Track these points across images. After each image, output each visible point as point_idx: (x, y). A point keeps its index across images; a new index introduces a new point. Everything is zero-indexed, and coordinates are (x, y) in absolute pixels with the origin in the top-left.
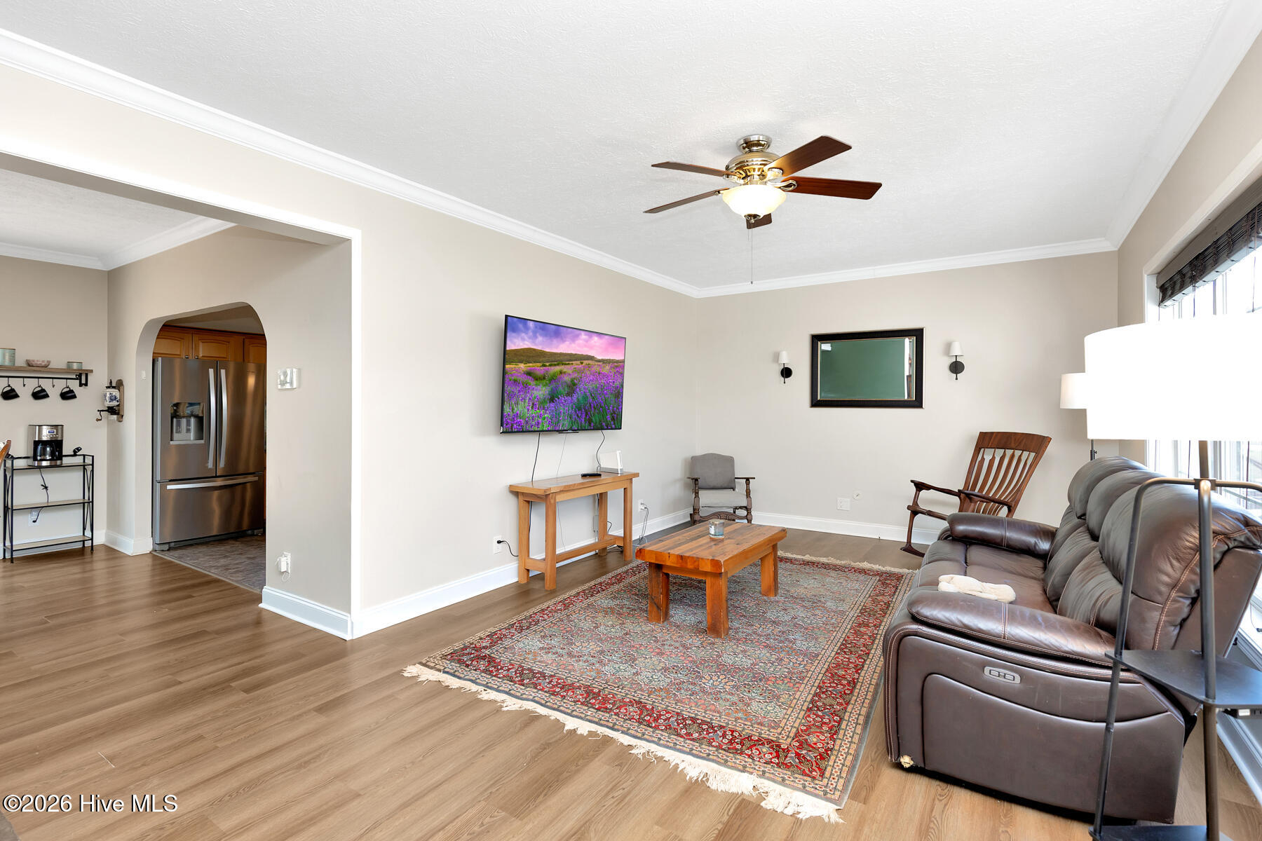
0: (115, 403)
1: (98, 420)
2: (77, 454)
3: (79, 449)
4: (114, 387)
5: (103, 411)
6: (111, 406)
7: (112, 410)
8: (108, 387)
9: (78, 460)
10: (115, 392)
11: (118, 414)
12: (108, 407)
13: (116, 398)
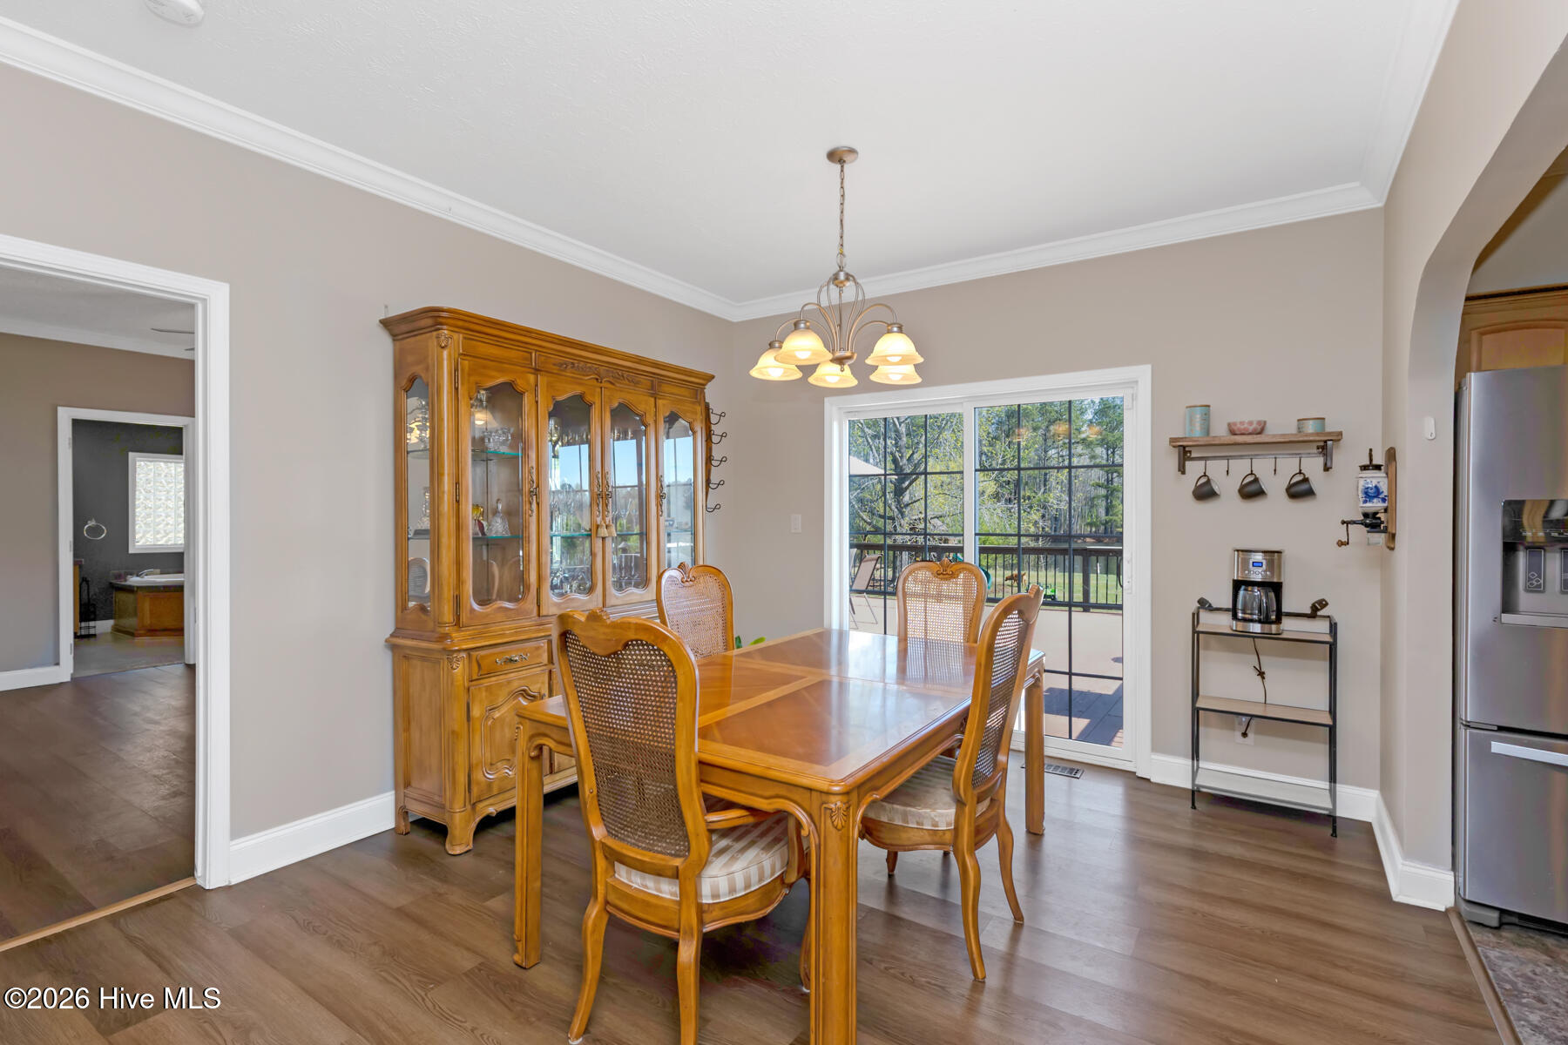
0: (1376, 505)
1: (1341, 544)
2: (1319, 613)
3: (1323, 604)
4: (1378, 467)
5: (1354, 522)
6: (1371, 511)
7: (1372, 522)
8: (1364, 468)
9: (1319, 628)
10: (1376, 479)
11: (1385, 531)
12: (1366, 515)
13: (1378, 491)
